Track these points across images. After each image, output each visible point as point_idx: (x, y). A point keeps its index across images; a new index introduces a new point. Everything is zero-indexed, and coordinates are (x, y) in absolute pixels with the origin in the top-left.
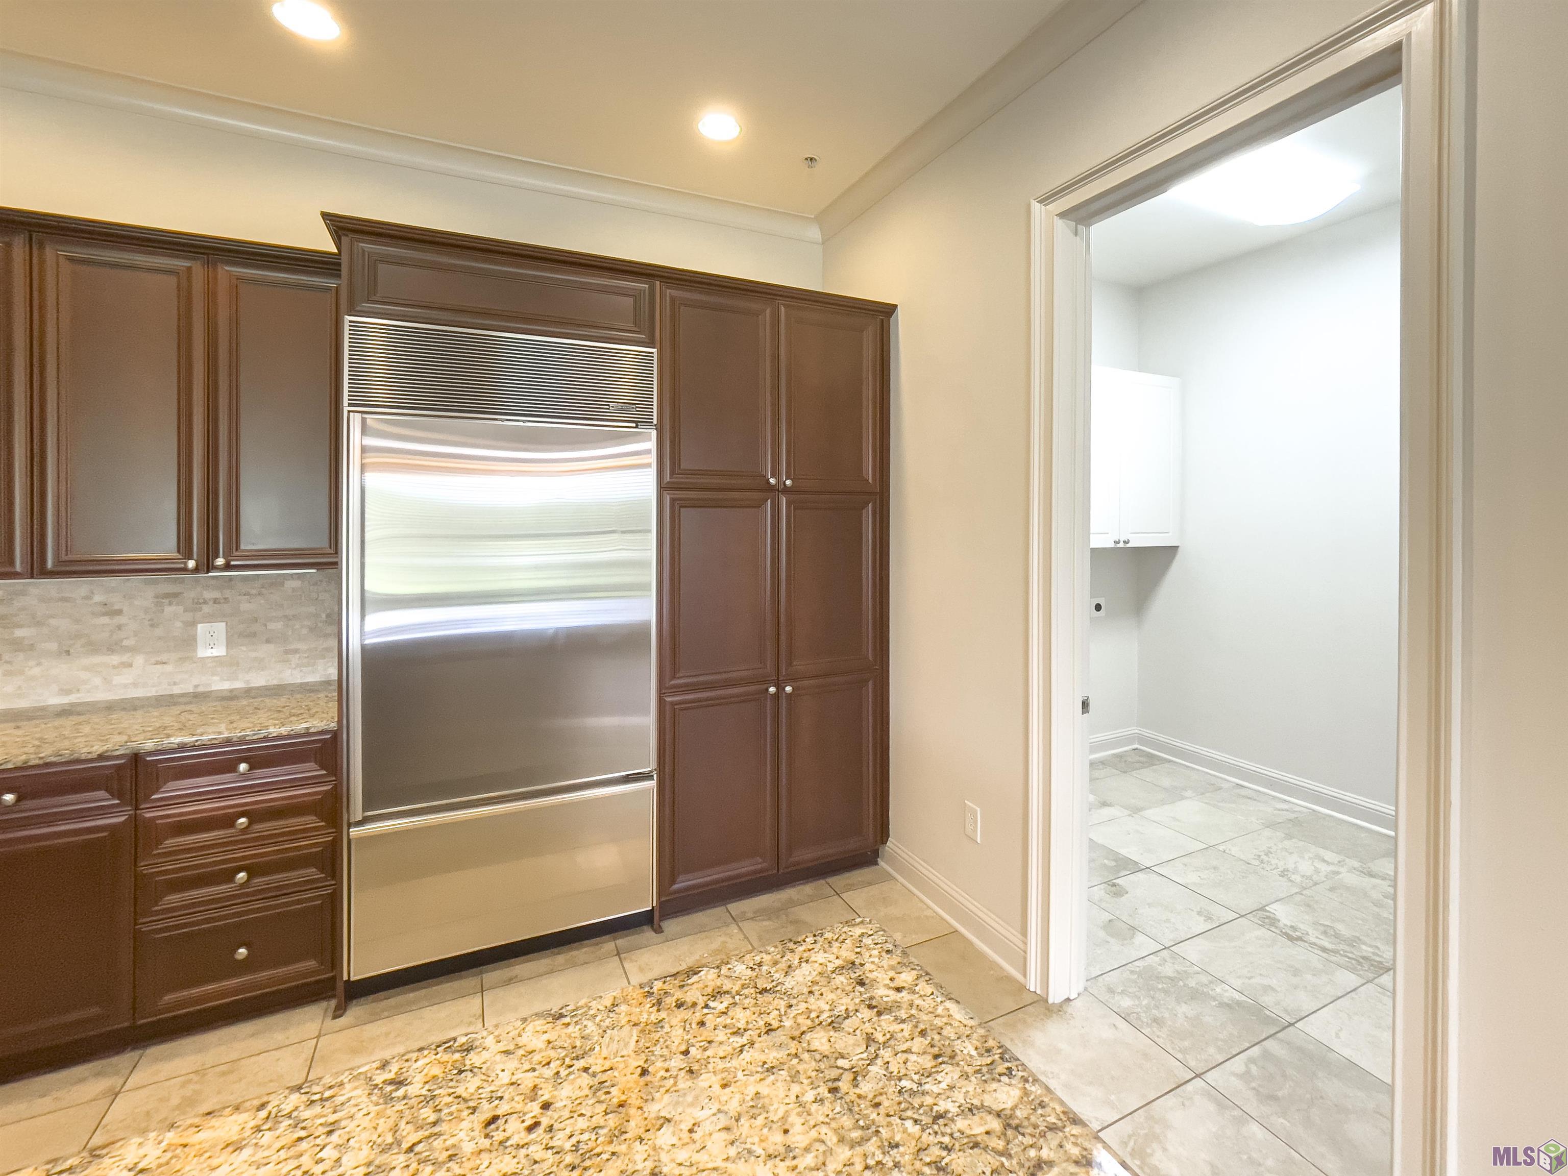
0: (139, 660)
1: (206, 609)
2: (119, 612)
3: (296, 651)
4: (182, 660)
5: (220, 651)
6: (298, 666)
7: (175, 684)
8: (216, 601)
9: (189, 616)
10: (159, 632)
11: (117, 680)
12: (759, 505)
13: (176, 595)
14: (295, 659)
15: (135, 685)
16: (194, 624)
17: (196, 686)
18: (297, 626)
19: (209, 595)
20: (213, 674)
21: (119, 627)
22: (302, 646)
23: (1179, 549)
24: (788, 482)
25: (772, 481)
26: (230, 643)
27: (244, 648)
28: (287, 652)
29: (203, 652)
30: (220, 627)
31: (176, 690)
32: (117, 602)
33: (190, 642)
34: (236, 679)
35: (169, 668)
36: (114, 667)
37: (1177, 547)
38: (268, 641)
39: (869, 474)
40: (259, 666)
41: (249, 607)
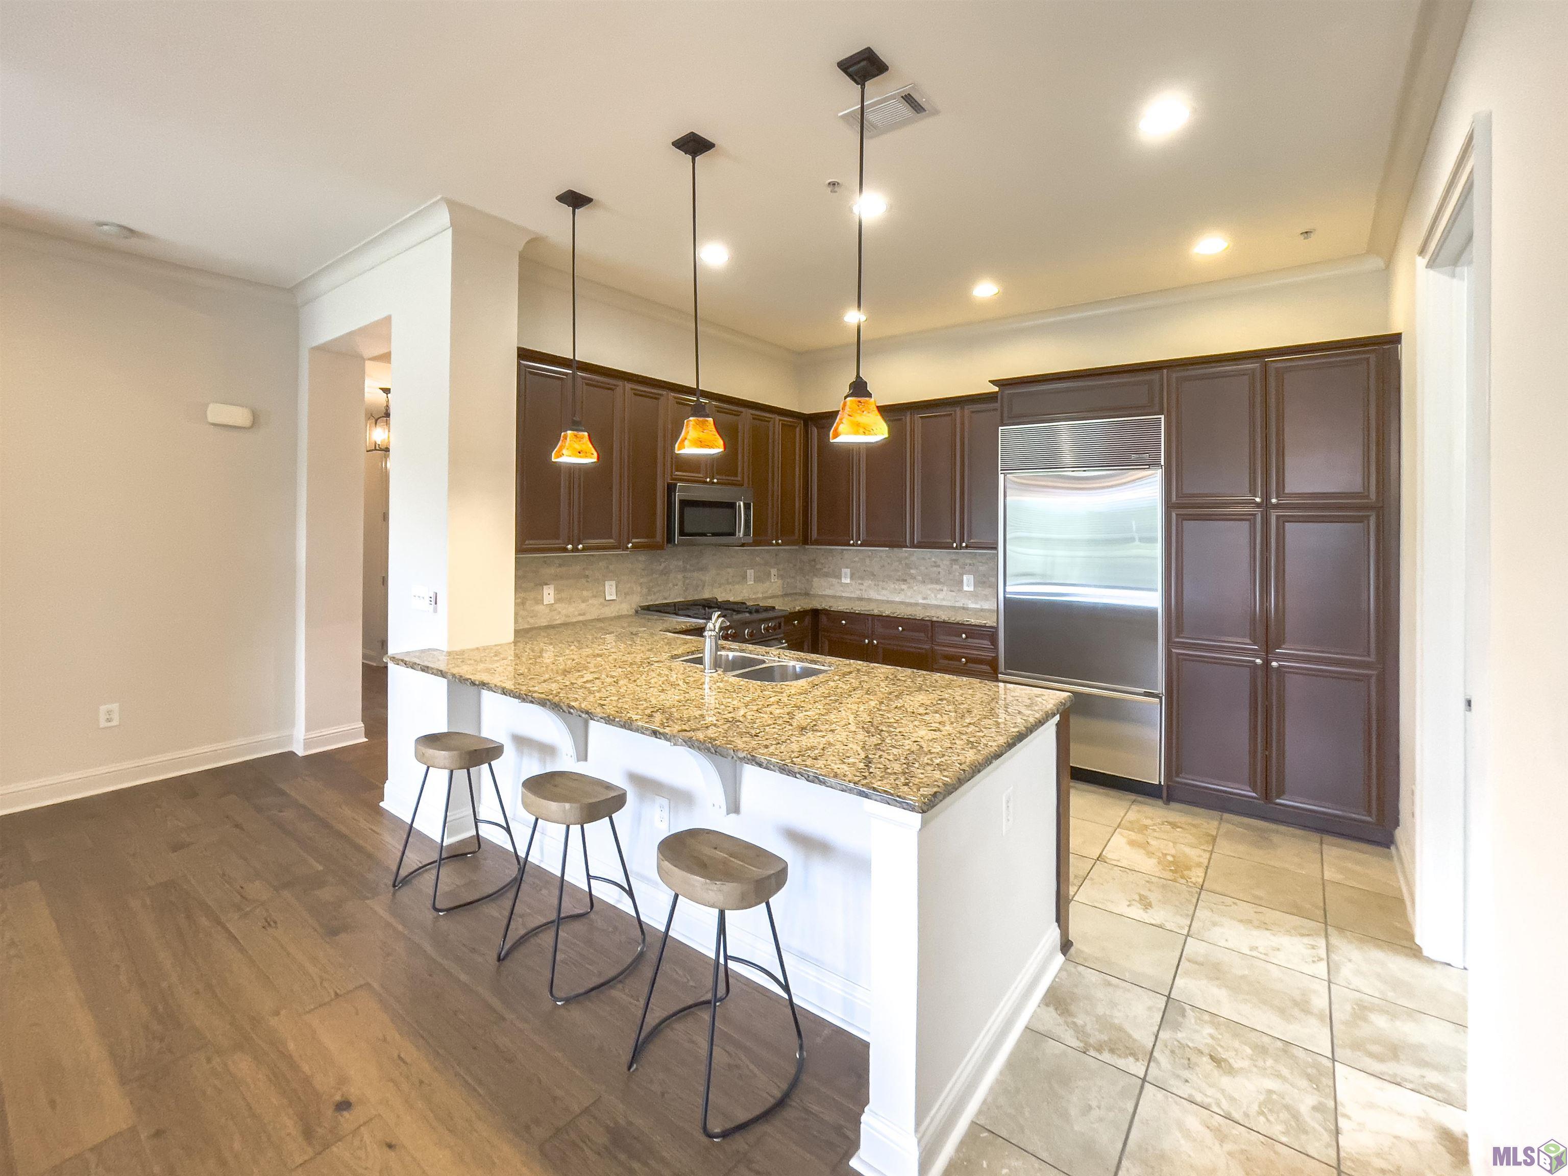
0: (945, 589)
1: (966, 568)
2: (939, 566)
4: (959, 591)
5: (971, 589)
7: (955, 602)
8: (970, 565)
9: (961, 571)
10: (951, 577)
12: (1249, 518)
13: (956, 560)
15: (944, 599)
16: (962, 575)
17: (963, 604)
19: (968, 561)
20: (970, 599)
21: (939, 573)
24: (1275, 500)
25: (1259, 500)
26: (975, 587)
27: (980, 589)
29: (966, 588)
30: (972, 578)
31: (957, 604)
32: (939, 562)
33: (961, 583)
34: (978, 603)
35: (954, 594)
36: (938, 590)
38: (990, 587)
39: (1369, 489)
40: (986, 598)
41: (982, 569)
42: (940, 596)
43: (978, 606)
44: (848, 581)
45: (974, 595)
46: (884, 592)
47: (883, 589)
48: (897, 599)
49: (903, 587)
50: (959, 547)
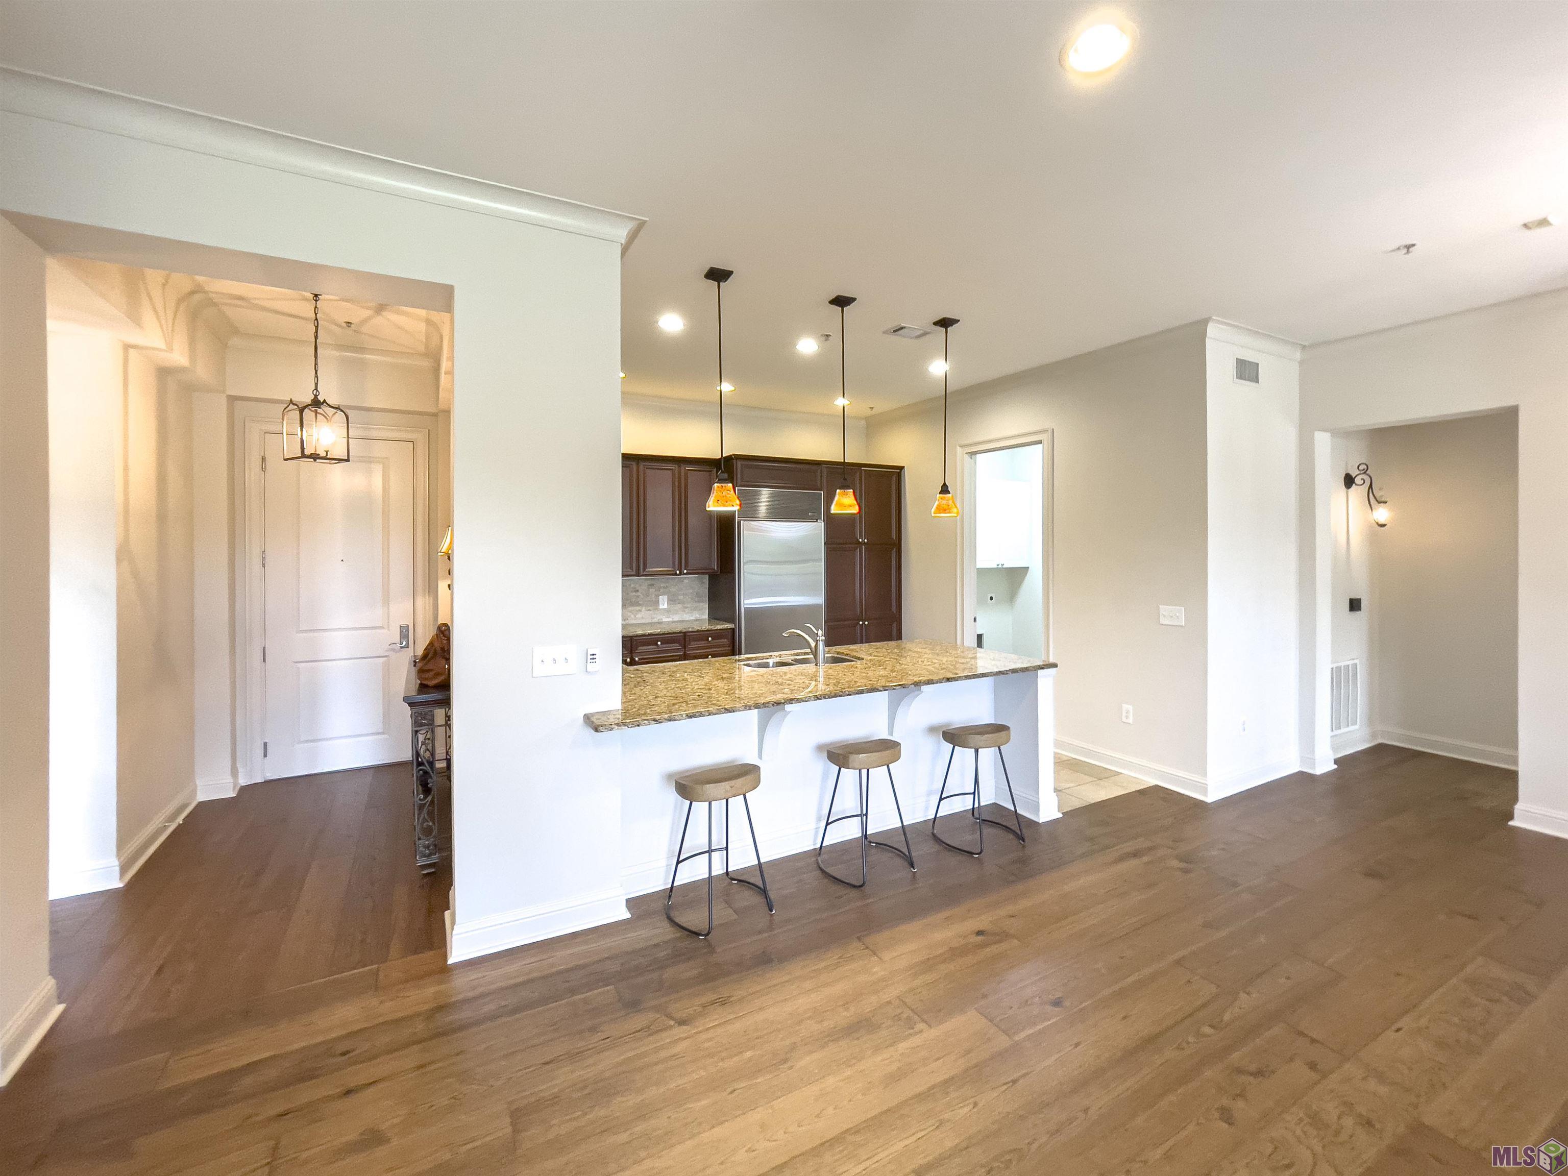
0: (643, 609)
1: (662, 590)
2: (638, 591)
3: (687, 608)
4: (656, 609)
5: (666, 606)
6: (687, 613)
7: (653, 618)
8: (664, 588)
9: (657, 593)
10: (648, 599)
12: (855, 549)
14: (687, 610)
15: (642, 618)
16: (658, 596)
17: (660, 619)
18: (688, 598)
20: (664, 615)
21: (638, 596)
22: (689, 606)
23: (1030, 569)
24: (866, 540)
25: (860, 540)
26: (668, 603)
27: (672, 606)
28: (685, 608)
29: (661, 607)
30: (666, 597)
31: (653, 620)
32: (638, 587)
33: (657, 603)
34: (670, 617)
35: (651, 612)
36: (637, 611)
37: (1028, 568)
38: (679, 603)
39: (894, 536)
40: (676, 612)
41: (673, 589)
42: (639, 616)
43: (670, 619)
45: (667, 611)
50: (680, 574)
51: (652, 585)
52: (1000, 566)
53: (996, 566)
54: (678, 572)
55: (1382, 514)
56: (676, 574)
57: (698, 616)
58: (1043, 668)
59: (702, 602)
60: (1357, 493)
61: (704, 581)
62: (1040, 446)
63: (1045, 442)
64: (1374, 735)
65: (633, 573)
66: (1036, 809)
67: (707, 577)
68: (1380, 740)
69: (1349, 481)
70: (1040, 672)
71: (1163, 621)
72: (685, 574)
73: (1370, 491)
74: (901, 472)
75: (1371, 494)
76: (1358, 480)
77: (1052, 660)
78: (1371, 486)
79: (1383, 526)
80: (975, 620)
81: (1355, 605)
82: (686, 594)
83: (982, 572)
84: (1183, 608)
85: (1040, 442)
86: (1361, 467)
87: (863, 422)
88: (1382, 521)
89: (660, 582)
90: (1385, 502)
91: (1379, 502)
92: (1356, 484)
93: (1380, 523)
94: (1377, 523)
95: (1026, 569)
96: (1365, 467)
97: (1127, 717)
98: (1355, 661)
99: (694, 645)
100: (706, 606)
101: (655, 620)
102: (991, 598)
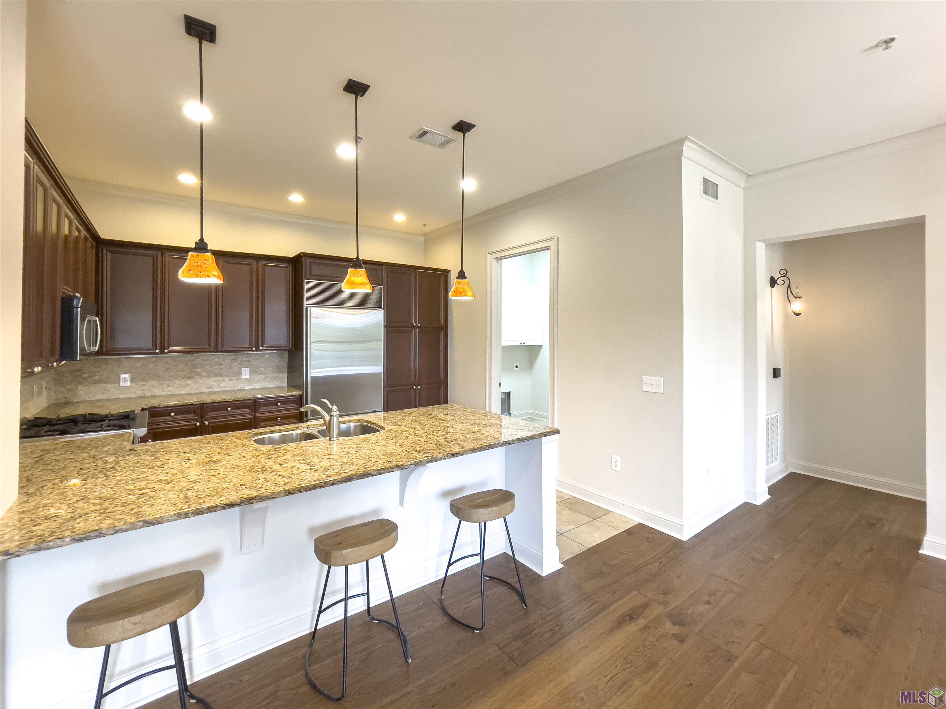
0: (226, 379)
1: (244, 364)
2: (221, 364)
3: (268, 377)
4: (238, 379)
5: (248, 377)
6: (268, 382)
7: (236, 387)
8: (246, 361)
9: (240, 366)
10: (231, 370)
11: (221, 385)
12: (411, 331)
13: (236, 359)
14: (268, 379)
15: (226, 387)
16: (240, 369)
17: (241, 388)
18: (268, 369)
19: (245, 359)
20: (246, 384)
21: (222, 369)
22: (270, 376)
24: (419, 325)
25: (415, 324)
26: (250, 374)
27: (254, 376)
28: (266, 377)
29: (243, 377)
30: (248, 370)
31: (236, 388)
32: (221, 361)
33: (240, 374)
34: (252, 385)
35: (234, 382)
36: (220, 381)
37: (542, 345)
38: (260, 374)
39: (442, 321)
40: (258, 382)
41: (255, 363)
43: (252, 387)
44: (128, 384)
45: (249, 381)
46: (169, 388)
47: (168, 386)
48: (183, 392)
49: (189, 382)
50: (257, 350)
51: (235, 360)
52: (522, 344)
53: (519, 345)
54: (254, 349)
55: (797, 306)
56: (252, 350)
57: (277, 384)
58: (546, 436)
59: (282, 373)
60: (778, 291)
61: (284, 356)
62: (548, 251)
63: (552, 248)
64: (787, 466)
65: (213, 349)
66: (540, 563)
67: (287, 353)
68: (791, 470)
69: (773, 282)
70: (544, 439)
71: (645, 388)
72: (261, 350)
73: (789, 288)
74: (448, 274)
75: (789, 290)
76: (780, 282)
77: (556, 426)
78: (789, 285)
79: (798, 314)
80: (500, 384)
81: (776, 373)
82: (268, 366)
83: (506, 349)
84: (662, 378)
85: (547, 248)
86: (782, 272)
87: (422, 239)
88: (797, 311)
89: (243, 357)
90: (800, 297)
91: (796, 298)
92: (777, 284)
93: (796, 312)
94: (794, 313)
95: (541, 346)
96: (785, 272)
97: (616, 466)
98: (777, 414)
99: (263, 409)
100: (286, 376)
101: (239, 388)
102: (517, 367)
